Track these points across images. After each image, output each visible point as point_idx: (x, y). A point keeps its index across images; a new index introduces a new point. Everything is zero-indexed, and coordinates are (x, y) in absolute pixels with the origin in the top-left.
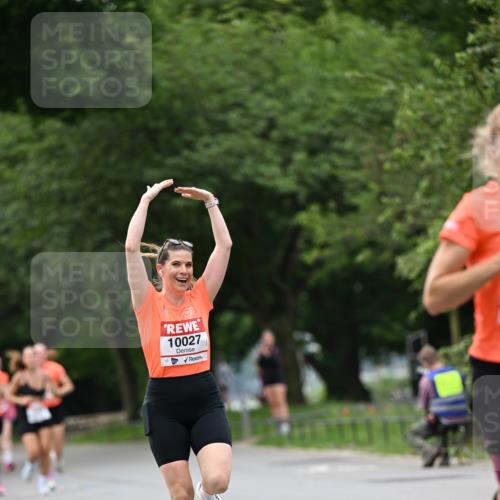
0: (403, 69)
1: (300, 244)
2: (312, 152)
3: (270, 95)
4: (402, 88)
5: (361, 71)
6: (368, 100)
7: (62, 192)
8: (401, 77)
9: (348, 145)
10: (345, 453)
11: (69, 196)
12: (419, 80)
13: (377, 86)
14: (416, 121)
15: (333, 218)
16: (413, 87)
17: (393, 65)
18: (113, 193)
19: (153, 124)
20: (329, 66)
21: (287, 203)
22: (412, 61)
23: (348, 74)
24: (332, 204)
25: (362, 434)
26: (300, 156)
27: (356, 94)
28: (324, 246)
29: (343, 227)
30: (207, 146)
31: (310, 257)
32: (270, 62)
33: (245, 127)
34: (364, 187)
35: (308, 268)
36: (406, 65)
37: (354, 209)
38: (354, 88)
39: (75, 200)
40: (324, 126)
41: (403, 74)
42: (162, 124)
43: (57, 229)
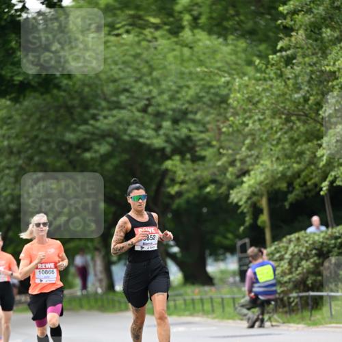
0: (234, 67)
1: (167, 181)
2: (175, 121)
3: (147, 84)
4: (235, 79)
5: (207, 67)
6: (211, 87)
7: (10, 147)
8: (234, 72)
9: (198, 116)
10: (197, 319)
11: (15, 150)
12: (245, 74)
13: (217, 78)
14: (243, 100)
15: (189, 164)
16: (241, 78)
17: (227, 63)
18: (44, 148)
19: (70, 103)
20: (186, 64)
21: (158, 154)
22: (239, 61)
23: (199, 69)
24: (188, 156)
25: (207, 307)
26: (167, 124)
27: (203, 82)
28: (182, 183)
29: (195, 170)
30: (105, 117)
31: (173, 190)
32: (147, 62)
33: (131, 105)
34: (209, 144)
35: (172, 197)
36: (236, 64)
37: (203, 158)
38: (203, 79)
39: (19, 153)
40: (183, 104)
41: (235, 69)
42: (76, 102)
43: (7, 171)
